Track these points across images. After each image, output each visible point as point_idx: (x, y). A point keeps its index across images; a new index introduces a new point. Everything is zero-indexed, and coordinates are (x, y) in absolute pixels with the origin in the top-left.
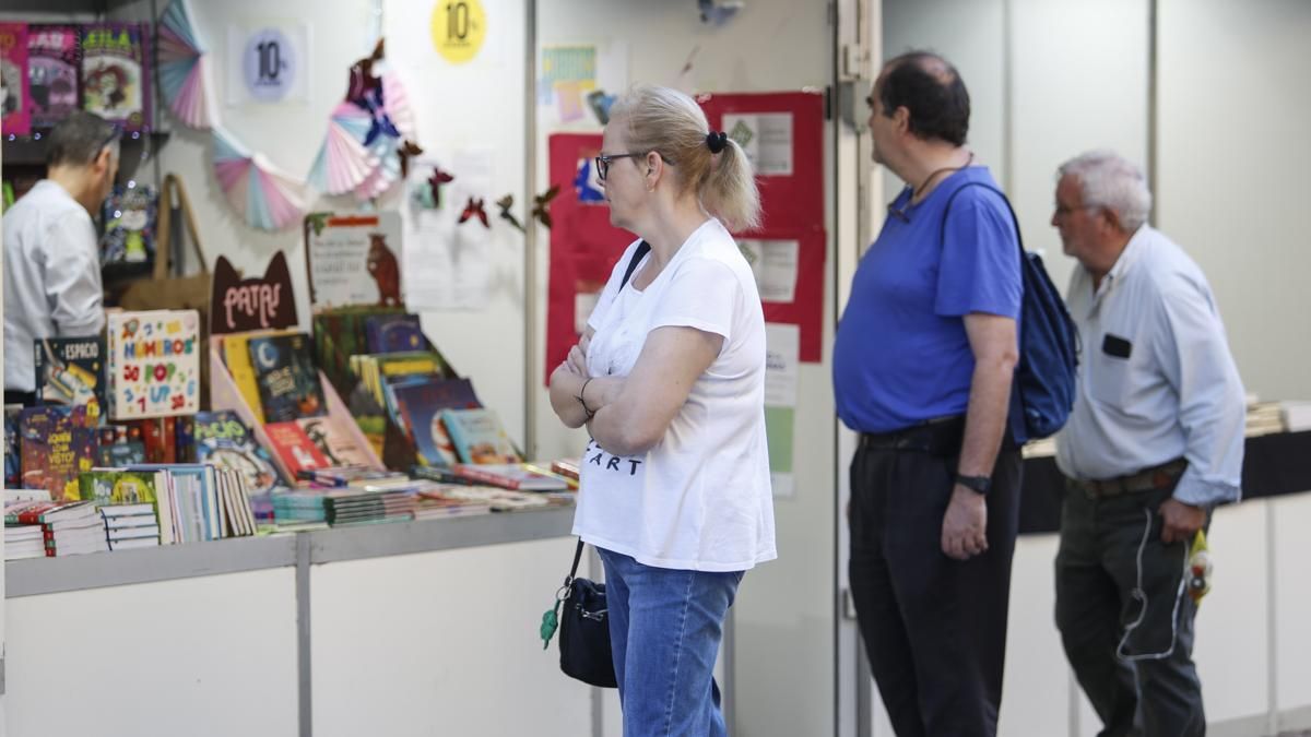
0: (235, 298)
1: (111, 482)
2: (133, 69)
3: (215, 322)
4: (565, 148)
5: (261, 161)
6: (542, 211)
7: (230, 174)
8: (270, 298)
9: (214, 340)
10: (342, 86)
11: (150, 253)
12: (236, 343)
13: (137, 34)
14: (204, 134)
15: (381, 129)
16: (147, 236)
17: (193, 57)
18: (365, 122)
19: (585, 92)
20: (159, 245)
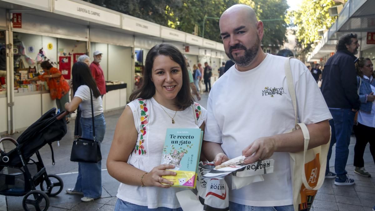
0: (31, 70)
1: (23, 86)
2: (17, 49)
3: (29, 72)
4: (61, 58)
5: (31, 58)
6: (59, 63)
7: (27, 59)
8: (34, 70)
9: (29, 74)
10: (39, 51)
11: (19, 66)
12: (31, 74)
13: (18, 46)
14: (25, 56)
15: (43, 55)
16: (19, 65)
17: (23, 48)
18: (41, 55)
19: (63, 53)
20: (20, 66)
